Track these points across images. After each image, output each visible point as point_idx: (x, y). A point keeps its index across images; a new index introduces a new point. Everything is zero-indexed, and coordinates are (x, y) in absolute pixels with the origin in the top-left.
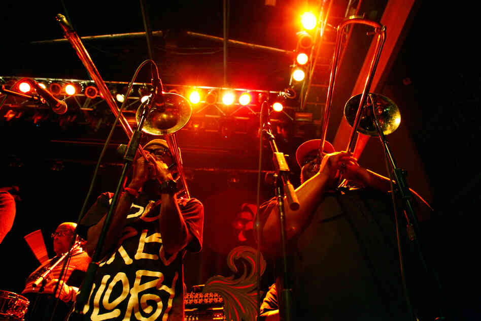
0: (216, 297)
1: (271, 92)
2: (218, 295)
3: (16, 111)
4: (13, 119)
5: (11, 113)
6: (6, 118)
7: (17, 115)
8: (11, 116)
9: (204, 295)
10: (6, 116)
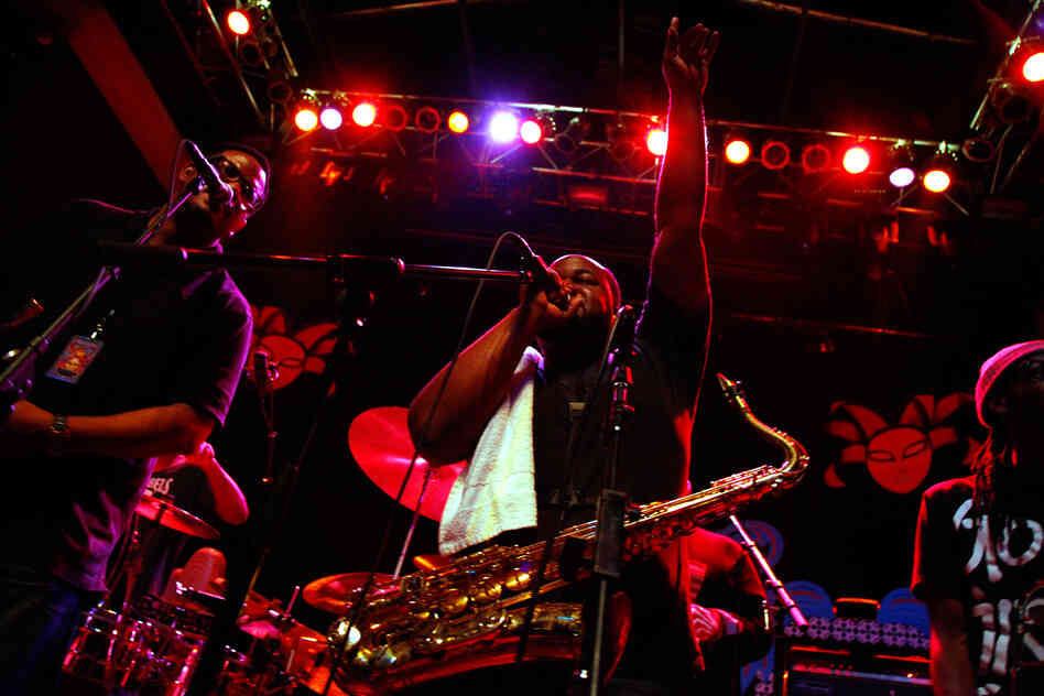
0: (914, 636)
1: (916, 142)
2: (920, 632)
3: (341, 164)
4: (338, 181)
5: (333, 169)
6: (325, 179)
7: (345, 174)
8: (333, 175)
9: (881, 626)
10: (324, 175)
